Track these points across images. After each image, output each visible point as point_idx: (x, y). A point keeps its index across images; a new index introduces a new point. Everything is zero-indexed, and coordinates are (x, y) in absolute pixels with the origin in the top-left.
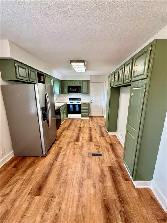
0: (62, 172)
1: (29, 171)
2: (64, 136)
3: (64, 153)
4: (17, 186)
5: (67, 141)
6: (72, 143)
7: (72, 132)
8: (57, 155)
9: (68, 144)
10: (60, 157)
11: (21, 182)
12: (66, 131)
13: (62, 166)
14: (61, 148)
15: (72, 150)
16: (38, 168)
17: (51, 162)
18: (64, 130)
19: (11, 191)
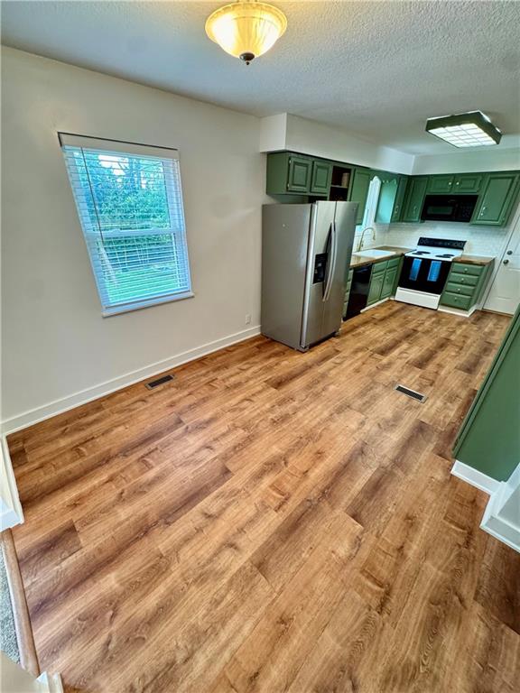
0: (319, 382)
1: (272, 360)
2: (359, 334)
3: (338, 361)
4: (255, 368)
5: (359, 345)
6: (368, 353)
7: (382, 333)
8: (325, 359)
9: (356, 352)
10: (329, 363)
11: (260, 367)
12: (368, 327)
13: (323, 376)
14: (337, 351)
15: (360, 363)
16: (286, 362)
17: (309, 364)
18: (366, 323)
19: (248, 369)
